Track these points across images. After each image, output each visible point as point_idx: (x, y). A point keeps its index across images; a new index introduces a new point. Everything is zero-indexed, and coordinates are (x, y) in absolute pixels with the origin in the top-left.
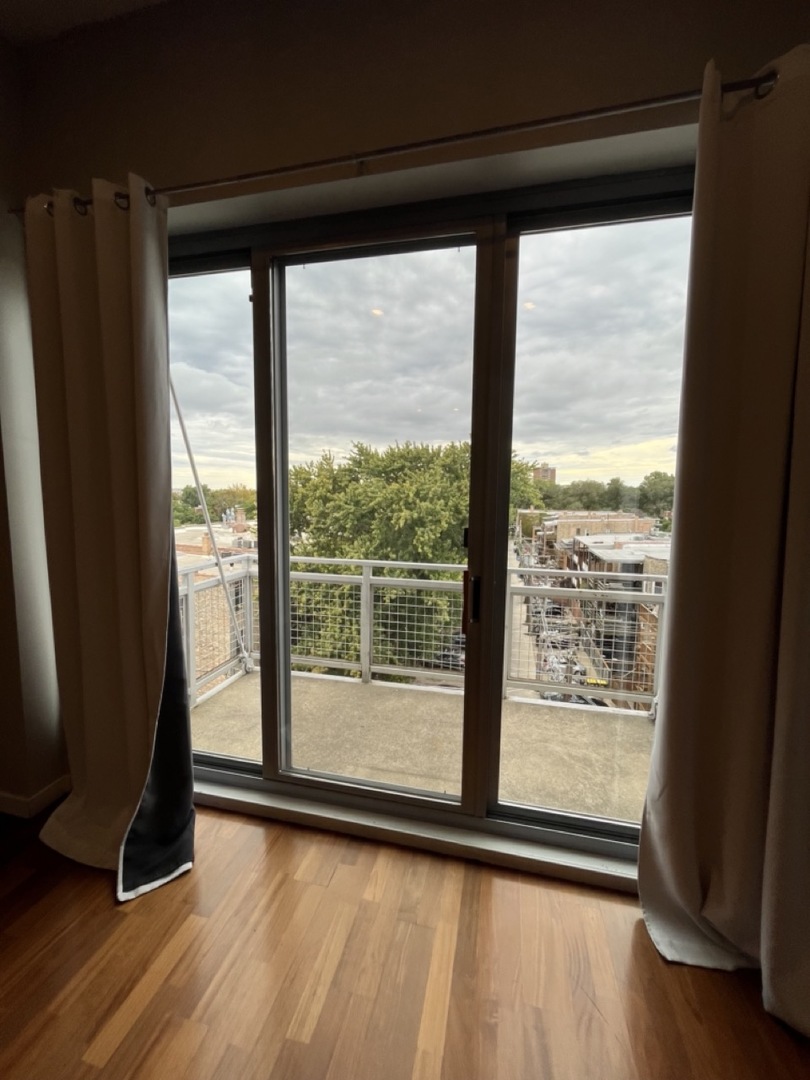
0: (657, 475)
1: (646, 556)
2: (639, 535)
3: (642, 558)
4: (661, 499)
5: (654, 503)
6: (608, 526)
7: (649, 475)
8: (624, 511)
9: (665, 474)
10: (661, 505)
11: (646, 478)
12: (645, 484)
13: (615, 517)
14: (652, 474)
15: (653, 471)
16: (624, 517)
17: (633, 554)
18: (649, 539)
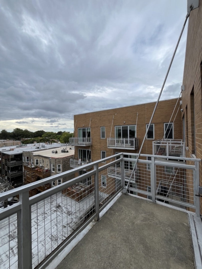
0: (17, 129)
1: (23, 151)
2: (17, 146)
3: (22, 152)
4: (19, 136)
5: (17, 137)
6: (4, 144)
7: (15, 129)
8: (9, 139)
9: (20, 129)
10: (20, 137)
11: (14, 130)
12: (14, 131)
13: (6, 141)
14: (16, 129)
15: (16, 128)
16: (9, 141)
17: (18, 151)
18: (21, 147)
